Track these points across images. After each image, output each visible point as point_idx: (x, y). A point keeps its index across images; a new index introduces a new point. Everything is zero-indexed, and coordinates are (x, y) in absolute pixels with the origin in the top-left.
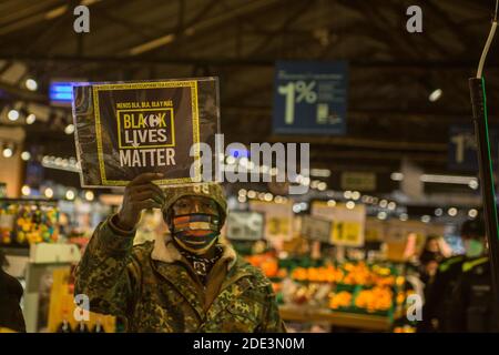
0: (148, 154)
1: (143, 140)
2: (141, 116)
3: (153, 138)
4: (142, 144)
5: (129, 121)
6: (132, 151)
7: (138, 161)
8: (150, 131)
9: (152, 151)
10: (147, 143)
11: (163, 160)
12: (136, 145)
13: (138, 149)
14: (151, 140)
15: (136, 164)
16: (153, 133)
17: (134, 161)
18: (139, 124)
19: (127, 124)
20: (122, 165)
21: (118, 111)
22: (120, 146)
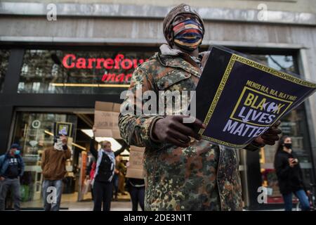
0: (251, 129)
1: (254, 119)
2: (264, 100)
3: (263, 120)
4: (251, 121)
5: (251, 100)
6: (240, 123)
7: (240, 132)
8: (264, 114)
9: (255, 128)
10: (256, 122)
12: (246, 120)
13: (246, 124)
14: (260, 121)
15: (237, 133)
16: (265, 116)
17: (237, 131)
18: (259, 105)
19: (248, 102)
20: (224, 130)
21: (245, 88)
22: (231, 117)
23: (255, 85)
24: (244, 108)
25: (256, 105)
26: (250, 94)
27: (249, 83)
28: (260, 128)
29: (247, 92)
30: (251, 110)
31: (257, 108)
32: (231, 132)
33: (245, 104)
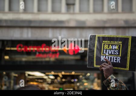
18: (110, 48)
19: (105, 47)
20: (102, 60)
21: (103, 43)
22: (102, 54)
23: (106, 42)
24: (105, 50)
25: (108, 48)
26: (105, 45)
27: (103, 41)
28: (115, 57)
29: (104, 44)
30: (108, 50)
31: (109, 49)
32: (104, 61)
33: (105, 48)
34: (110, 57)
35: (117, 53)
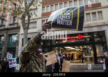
0: (65, 22)
1: (64, 18)
4: (64, 19)
5: (61, 14)
6: (61, 20)
7: (62, 23)
8: (66, 16)
11: (69, 24)
12: (62, 19)
14: (66, 18)
15: (62, 24)
16: (67, 16)
17: (61, 23)
22: (58, 19)
28: (68, 21)
30: (62, 16)
32: (60, 24)
34: (64, 21)
35: (69, 18)
